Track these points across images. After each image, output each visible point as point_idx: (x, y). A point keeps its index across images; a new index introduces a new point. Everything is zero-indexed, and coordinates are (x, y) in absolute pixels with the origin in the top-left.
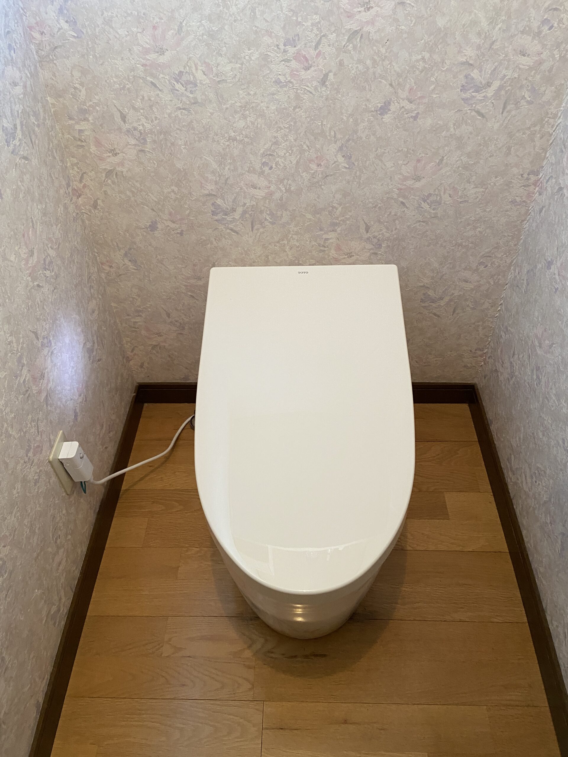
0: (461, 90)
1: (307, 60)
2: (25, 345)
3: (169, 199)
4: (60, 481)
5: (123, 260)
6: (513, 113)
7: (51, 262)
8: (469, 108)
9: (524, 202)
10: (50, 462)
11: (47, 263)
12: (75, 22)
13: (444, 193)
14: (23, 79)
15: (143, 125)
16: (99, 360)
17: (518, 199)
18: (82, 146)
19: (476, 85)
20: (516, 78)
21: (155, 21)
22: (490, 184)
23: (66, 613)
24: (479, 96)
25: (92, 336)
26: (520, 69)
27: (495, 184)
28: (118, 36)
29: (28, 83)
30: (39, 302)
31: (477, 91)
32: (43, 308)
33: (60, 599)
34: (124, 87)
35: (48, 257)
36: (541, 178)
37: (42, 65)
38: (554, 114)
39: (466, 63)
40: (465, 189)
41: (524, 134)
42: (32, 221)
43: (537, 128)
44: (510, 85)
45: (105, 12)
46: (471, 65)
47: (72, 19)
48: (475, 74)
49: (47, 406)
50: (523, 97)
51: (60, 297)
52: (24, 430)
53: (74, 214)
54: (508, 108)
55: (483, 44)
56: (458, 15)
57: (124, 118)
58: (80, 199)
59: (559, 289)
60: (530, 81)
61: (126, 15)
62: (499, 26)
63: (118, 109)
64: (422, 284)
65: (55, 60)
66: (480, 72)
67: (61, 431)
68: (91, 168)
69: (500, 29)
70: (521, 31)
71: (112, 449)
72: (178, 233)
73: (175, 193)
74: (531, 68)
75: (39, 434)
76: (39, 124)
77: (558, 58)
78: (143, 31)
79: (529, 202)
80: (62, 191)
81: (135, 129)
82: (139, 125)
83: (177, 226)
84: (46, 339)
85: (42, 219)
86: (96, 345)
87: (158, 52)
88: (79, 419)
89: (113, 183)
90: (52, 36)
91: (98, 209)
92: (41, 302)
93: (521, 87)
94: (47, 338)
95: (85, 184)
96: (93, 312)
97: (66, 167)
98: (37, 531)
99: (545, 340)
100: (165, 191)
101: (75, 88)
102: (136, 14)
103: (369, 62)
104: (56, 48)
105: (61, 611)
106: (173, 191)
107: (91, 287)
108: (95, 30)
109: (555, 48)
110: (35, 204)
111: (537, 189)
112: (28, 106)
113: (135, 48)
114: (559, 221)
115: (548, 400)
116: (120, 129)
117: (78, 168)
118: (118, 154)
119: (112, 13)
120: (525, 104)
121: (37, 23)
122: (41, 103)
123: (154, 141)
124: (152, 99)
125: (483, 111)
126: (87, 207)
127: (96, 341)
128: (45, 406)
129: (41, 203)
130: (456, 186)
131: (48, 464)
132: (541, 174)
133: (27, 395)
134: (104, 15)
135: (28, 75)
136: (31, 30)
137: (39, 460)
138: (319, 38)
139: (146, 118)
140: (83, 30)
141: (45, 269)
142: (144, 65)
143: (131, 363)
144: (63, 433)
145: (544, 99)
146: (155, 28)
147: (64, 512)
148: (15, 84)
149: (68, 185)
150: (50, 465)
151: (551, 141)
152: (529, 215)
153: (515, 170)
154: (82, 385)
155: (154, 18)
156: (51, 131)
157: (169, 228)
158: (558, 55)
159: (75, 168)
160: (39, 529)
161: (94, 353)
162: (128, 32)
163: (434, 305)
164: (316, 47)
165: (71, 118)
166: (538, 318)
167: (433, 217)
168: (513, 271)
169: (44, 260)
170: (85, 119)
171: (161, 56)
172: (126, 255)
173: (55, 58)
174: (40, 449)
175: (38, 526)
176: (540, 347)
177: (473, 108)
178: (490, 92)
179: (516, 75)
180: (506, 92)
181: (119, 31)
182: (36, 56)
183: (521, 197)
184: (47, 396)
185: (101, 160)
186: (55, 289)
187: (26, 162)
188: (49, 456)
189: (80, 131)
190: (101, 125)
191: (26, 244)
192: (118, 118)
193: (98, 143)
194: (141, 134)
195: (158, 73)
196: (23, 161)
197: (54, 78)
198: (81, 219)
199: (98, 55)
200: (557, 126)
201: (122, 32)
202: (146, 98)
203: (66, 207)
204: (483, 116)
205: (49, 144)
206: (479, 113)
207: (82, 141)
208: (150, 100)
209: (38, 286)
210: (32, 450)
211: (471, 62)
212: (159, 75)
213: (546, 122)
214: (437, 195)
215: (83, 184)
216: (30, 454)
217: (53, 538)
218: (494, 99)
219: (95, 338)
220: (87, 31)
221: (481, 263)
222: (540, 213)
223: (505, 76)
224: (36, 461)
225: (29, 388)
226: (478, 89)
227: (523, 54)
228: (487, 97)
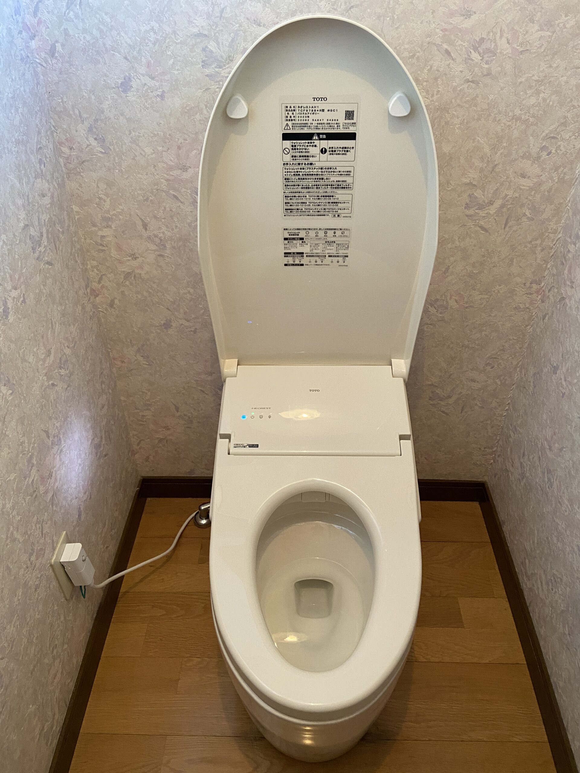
0: (465, 208)
2: (36, 445)
3: (184, 299)
4: (60, 585)
5: (135, 356)
6: (515, 228)
7: (67, 361)
8: (473, 224)
9: (527, 308)
10: (51, 565)
11: (62, 362)
12: (104, 140)
13: (451, 298)
14: (51, 190)
15: (163, 233)
16: (105, 456)
17: (522, 306)
18: (103, 251)
19: (480, 204)
20: (517, 197)
21: (180, 141)
22: (494, 291)
23: (59, 730)
24: (482, 213)
25: (101, 431)
26: (521, 189)
27: (499, 291)
28: (144, 154)
29: (56, 194)
30: (53, 401)
31: (479, 209)
32: (56, 407)
33: (54, 715)
34: (148, 198)
35: (64, 356)
36: (543, 287)
37: (69, 176)
38: (554, 229)
39: (470, 184)
40: (470, 295)
41: (526, 247)
42: (52, 323)
43: (538, 242)
44: (512, 204)
45: (132, 132)
46: (475, 185)
47: (101, 137)
48: (478, 193)
49: (52, 506)
50: (525, 215)
51: (73, 394)
52: (29, 533)
53: (91, 313)
54: (510, 224)
55: (486, 167)
56: (463, 142)
57: (145, 226)
58: (97, 298)
59: (566, 394)
60: (530, 200)
61: (152, 135)
62: (501, 151)
63: (140, 218)
64: (430, 383)
65: (82, 172)
66: (483, 192)
67: (64, 532)
68: (111, 271)
69: (501, 154)
70: (521, 156)
71: (113, 548)
72: (191, 331)
73: (191, 295)
74: (531, 189)
75: (42, 537)
76: (63, 231)
77: (556, 180)
78: (168, 150)
79: (532, 308)
80: (81, 293)
81: (156, 236)
82: (160, 233)
83: (191, 324)
84: (56, 437)
85: (61, 320)
86: (104, 442)
87: (181, 169)
88: (83, 518)
89: (131, 284)
90: (81, 151)
91: (114, 308)
92: (54, 400)
93: (522, 206)
94: (57, 436)
95: (103, 285)
96: (103, 407)
97: (86, 269)
98: (34, 641)
99: (554, 443)
100: (181, 292)
101: (100, 198)
102: (162, 134)
104: (83, 162)
105: (54, 728)
106: (189, 292)
107: (103, 383)
108: (122, 147)
109: (553, 171)
110: (55, 306)
111: (539, 297)
112: (54, 215)
113: (160, 165)
114: (562, 329)
115: (561, 504)
116: (141, 237)
117: (98, 270)
118: (138, 258)
119: (139, 133)
120: (526, 220)
121: (66, 139)
122: (66, 211)
123: (174, 247)
124: (174, 210)
125: (486, 226)
126: (104, 306)
127: (103, 436)
128: (51, 506)
129: (61, 305)
130: (462, 293)
131: (50, 567)
132: (543, 284)
133: (34, 495)
134: (131, 135)
135: (56, 185)
136: (60, 145)
137: (41, 564)
139: (167, 227)
140: (110, 147)
141: (60, 368)
142: (167, 180)
143: (137, 456)
144: (66, 533)
145: (545, 216)
146: (179, 148)
147: (62, 619)
148: (43, 195)
149: (87, 286)
150: (51, 569)
151: (552, 254)
152: (533, 320)
153: (518, 279)
154: (88, 482)
155: (178, 139)
156: (74, 237)
157: (182, 326)
158: (557, 178)
159: (95, 270)
160: (37, 638)
161: (102, 449)
162: (153, 150)
163: (443, 403)
165: (94, 225)
166: (546, 421)
167: (440, 321)
168: (519, 373)
169: (61, 359)
170: (107, 227)
171: (184, 173)
172: (138, 351)
173: (82, 170)
174: (43, 552)
175: (36, 636)
176: (550, 449)
177: (476, 224)
178: (492, 210)
179: (517, 195)
180: (508, 209)
181: (145, 149)
182: (64, 169)
183: (525, 304)
184: (53, 495)
185: (120, 263)
186: (68, 386)
187: (50, 267)
188: (51, 559)
189: (103, 237)
190: (123, 232)
191: (44, 344)
192: (140, 227)
193: (119, 248)
194: (161, 240)
195: (180, 187)
196: (47, 266)
197: (80, 189)
198: (98, 317)
199: (124, 170)
200: (557, 241)
201: (148, 151)
202: (168, 209)
203: (83, 307)
204: (486, 230)
205: (72, 250)
206: (482, 227)
207: (104, 246)
208: (171, 210)
209: (53, 385)
210: (35, 554)
211: (474, 183)
212: (181, 189)
213: (547, 236)
214: (444, 300)
215: (102, 284)
216: (33, 558)
217: (50, 648)
218: (497, 216)
219: (103, 433)
220: (114, 148)
221: (487, 365)
222: (544, 319)
223: (506, 195)
224: (37, 566)
225: (37, 489)
226: (481, 207)
227: (523, 176)
228: (490, 214)
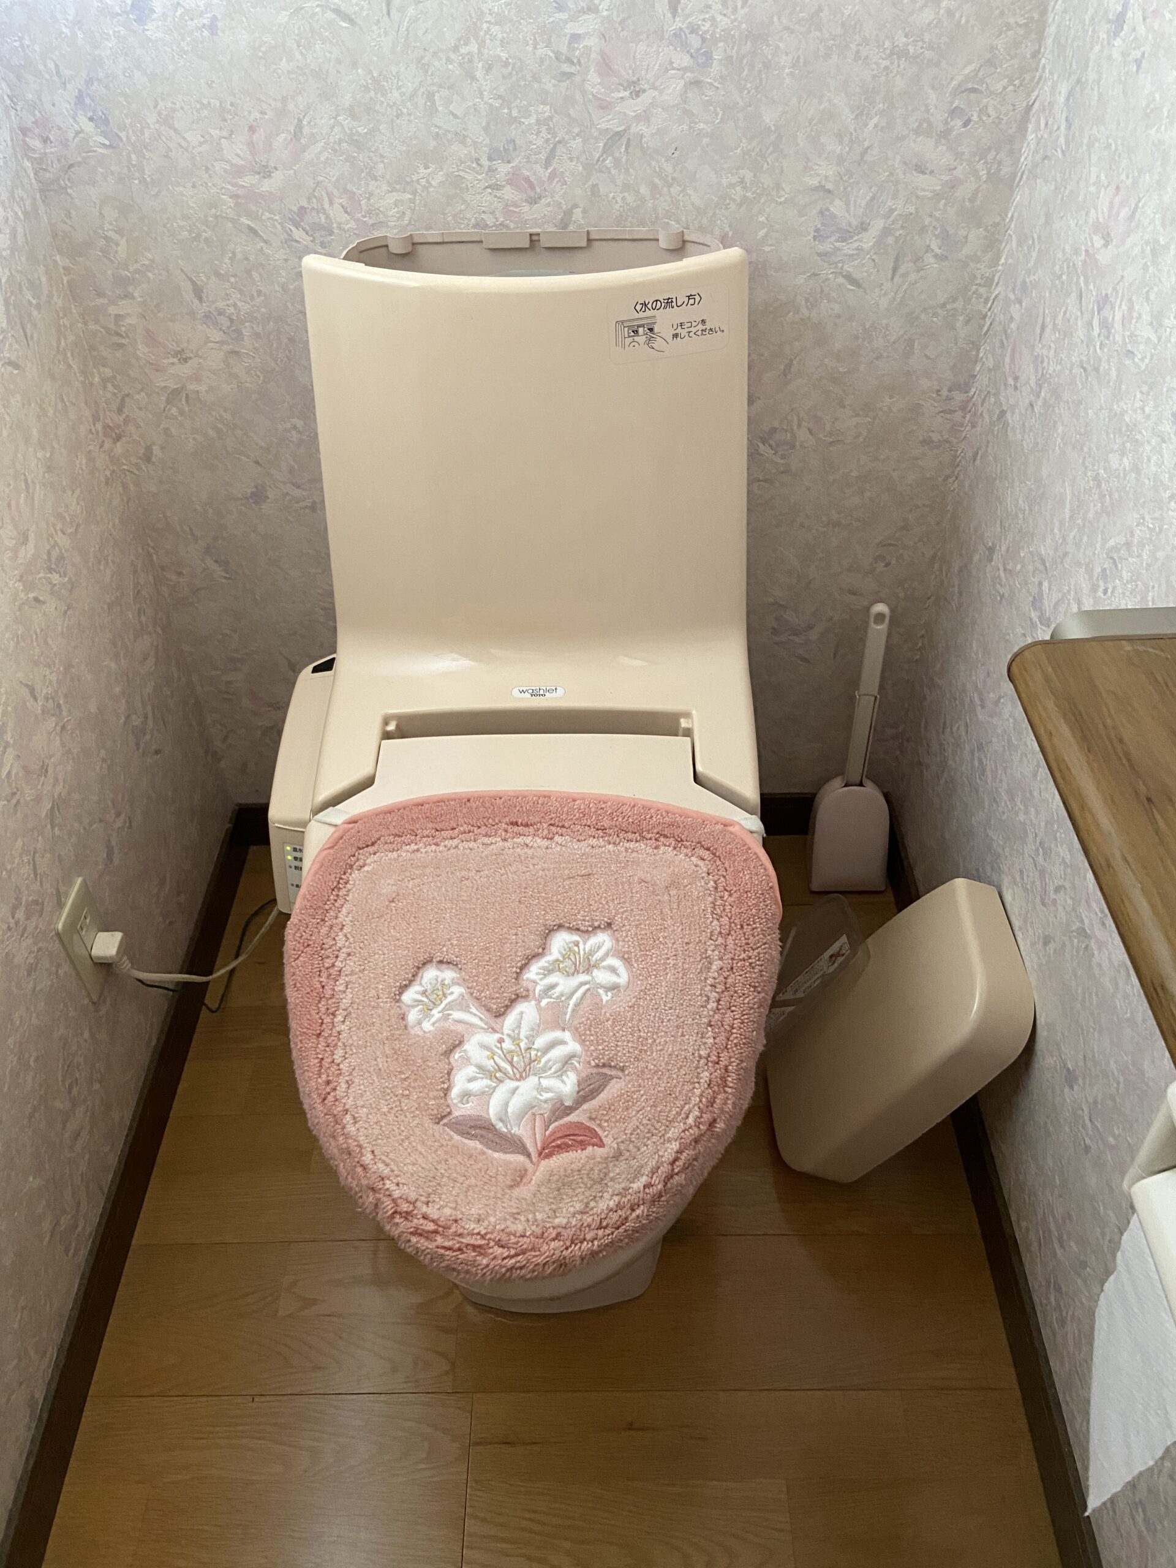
0: (815, 238)
1: (532, 186)
2: (9, 709)
3: (287, 442)
4: (78, 974)
5: (203, 560)
6: (913, 277)
7: (61, 558)
8: (832, 270)
9: (947, 441)
10: (58, 934)
11: (53, 560)
12: (107, 119)
13: (799, 426)
14: (11, 222)
15: (235, 305)
16: (157, 752)
17: (935, 437)
18: (121, 346)
19: (841, 229)
20: (911, 214)
21: (252, 117)
22: (881, 409)
23: (91, 1233)
24: (848, 248)
25: (144, 704)
26: (917, 197)
27: (890, 408)
28: (184, 144)
29: (20, 230)
30: (38, 631)
31: (843, 240)
32: (46, 642)
33: (78, 1204)
34: (199, 236)
35: (57, 548)
36: (973, 397)
37: (46, 197)
38: (987, 278)
39: (821, 188)
40: (836, 419)
41: (935, 315)
42: (26, 480)
43: (959, 304)
44: (902, 227)
45: (160, 102)
46: (829, 191)
47: (100, 113)
48: (837, 207)
49: (53, 827)
50: (928, 249)
51: (79, 624)
52: (9, 867)
53: (108, 473)
54: (902, 270)
55: (848, 153)
56: (799, 103)
57: (198, 292)
58: (118, 444)
60: (937, 220)
61: (198, 106)
62: (875, 120)
63: (187, 277)
64: (771, 600)
65: (70, 187)
66: (847, 204)
67: (79, 880)
68: (139, 387)
69: (876, 126)
70: (913, 130)
71: (183, 930)
72: (306, 507)
73: (300, 432)
74: (937, 196)
75: (36, 879)
76: (38, 304)
77: (984, 177)
78: (231, 135)
79: (955, 441)
80: (83, 429)
81: (221, 313)
82: (228, 305)
83: (305, 493)
84: (51, 701)
85: (44, 477)
86: (150, 723)
87: (259, 173)
88: (116, 861)
89: (182, 413)
90: (65, 144)
91: (153, 463)
92: (42, 631)
93: (923, 230)
94: (53, 698)
95: (128, 416)
96: (145, 659)
97: (91, 384)
98: (32, 1063)
100: (280, 427)
101: (106, 238)
102: (218, 104)
103: (644, 190)
104: (71, 166)
105: (80, 1229)
106: (295, 428)
107: (140, 612)
108: (143, 134)
109: (977, 158)
110: (31, 449)
111: (968, 416)
112: (18, 271)
113: (218, 167)
114: (1001, 472)
116: (192, 314)
117: (114, 386)
118: (190, 358)
119: (173, 103)
120: (932, 260)
121: (36, 123)
122: (44, 266)
123: (257, 336)
124: (252, 258)
125: (857, 275)
126: (134, 460)
127: (150, 715)
128: (49, 826)
129: (43, 448)
130: (819, 414)
131: (55, 938)
132: (973, 390)
133: (14, 801)
134: (159, 108)
135: (20, 213)
136: (25, 135)
137: (36, 928)
138: (552, 146)
139: (241, 292)
140: (120, 134)
141: (50, 570)
142: (235, 197)
143: (223, 764)
144: (84, 881)
145: (966, 251)
146: (252, 129)
147: (86, 1035)
149: (96, 418)
150: (57, 942)
151: (985, 328)
152: (958, 465)
153: (925, 383)
154: (123, 796)
155: (250, 112)
156: (62, 318)
157: (288, 498)
158: (985, 172)
159: (109, 386)
160: (36, 1060)
161: (148, 737)
162: (203, 137)
163: (797, 640)
164: (547, 163)
165: (100, 295)
167: (783, 472)
168: (938, 573)
169: (49, 553)
170: (126, 296)
171: (266, 180)
172: (208, 550)
173: (69, 184)
174: (39, 908)
175: (34, 1054)
177: (838, 271)
178: (868, 240)
179: (912, 209)
180: (897, 239)
181: (186, 135)
182: (34, 181)
183: (940, 432)
184: (52, 808)
185: (157, 370)
186: (68, 609)
187: (16, 372)
188: (57, 923)
189: (118, 317)
190: (157, 306)
191: (13, 519)
192: (189, 296)
193: (151, 338)
194: (232, 321)
195: (261, 211)
196: (9, 369)
197: (68, 221)
198: (122, 483)
199: (148, 179)
200: (994, 300)
201: (194, 138)
202: (239, 256)
203: (91, 459)
204: (857, 283)
205: (59, 341)
206: (849, 278)
207: (121, 336)
208: (247, 259)
209: (36, 599)
210: (23, 908)
211: (829, 186)
212: (262, 215)
213: (974, 293)
214: (786, 431)
215: (124, 416)
216: (20, 914)
217: (63, 1081)
218: (875, 253)
219: (149, 708)
220: (127, 137)
221: (878, 559)
222: (974, 461)
223: (892, 211)
224: (30, 929)
225: (18, 790)
226: (845, 236)
227: (921, 169)
228: (862, 249)
